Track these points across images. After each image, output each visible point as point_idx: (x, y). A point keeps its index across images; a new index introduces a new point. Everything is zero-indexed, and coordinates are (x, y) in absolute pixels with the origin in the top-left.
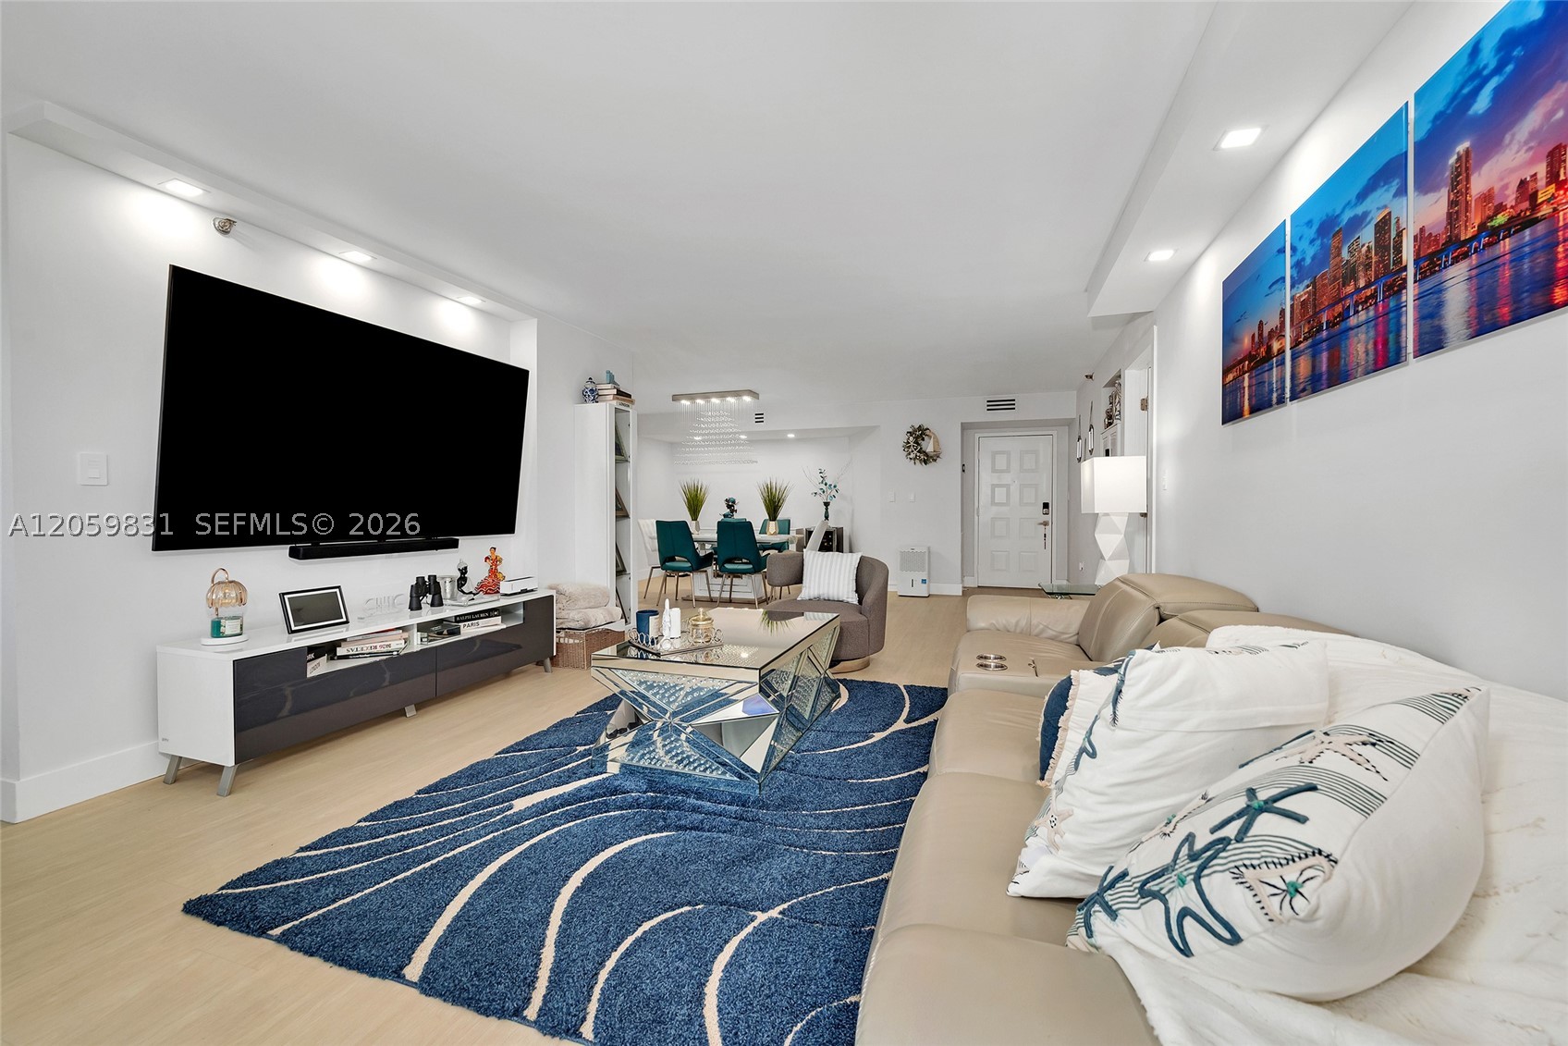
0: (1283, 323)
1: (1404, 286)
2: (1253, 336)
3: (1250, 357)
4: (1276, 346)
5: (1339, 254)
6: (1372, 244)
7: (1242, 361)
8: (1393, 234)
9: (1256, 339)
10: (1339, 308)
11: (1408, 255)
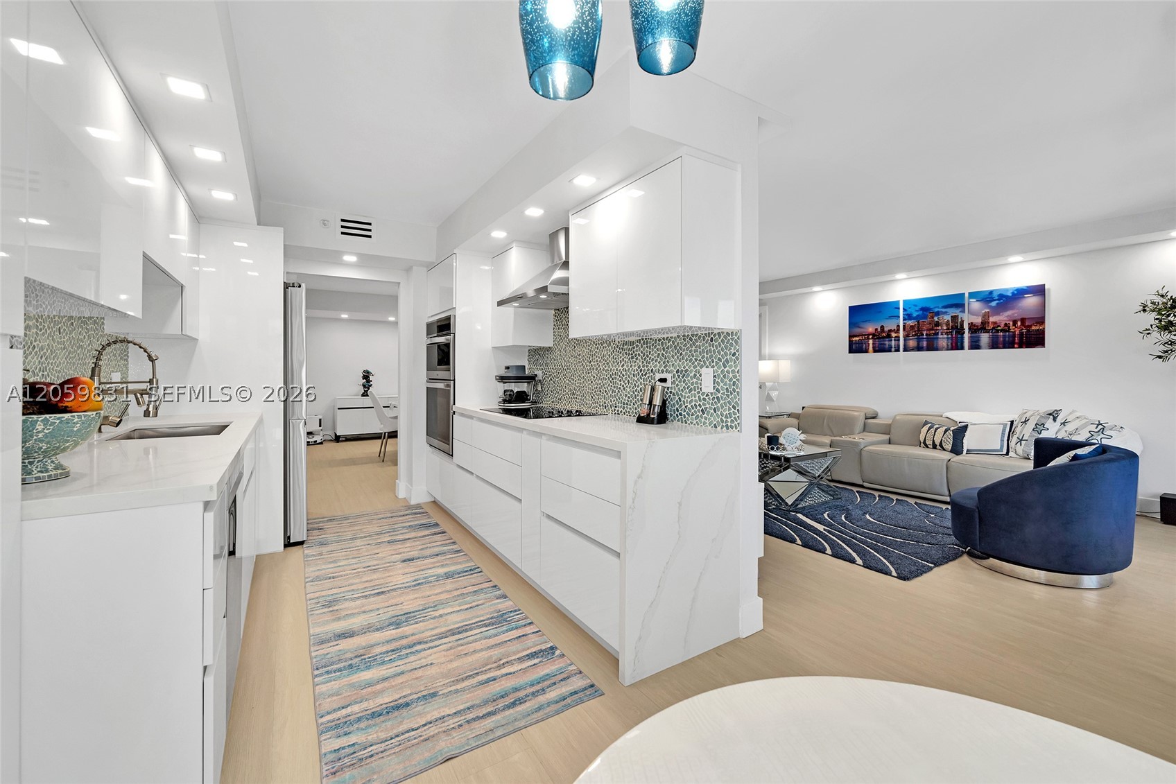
0: (898, 330)
1: (964, 333)
2: (876, 329)
3: (873, 335)
4: (894, 335)
5: (933, 318)
6: (950, 320)
7: (870, 335)
8: (960, 320)
9: (879, 330)
10: (932, 332)
11: (966, 326)
